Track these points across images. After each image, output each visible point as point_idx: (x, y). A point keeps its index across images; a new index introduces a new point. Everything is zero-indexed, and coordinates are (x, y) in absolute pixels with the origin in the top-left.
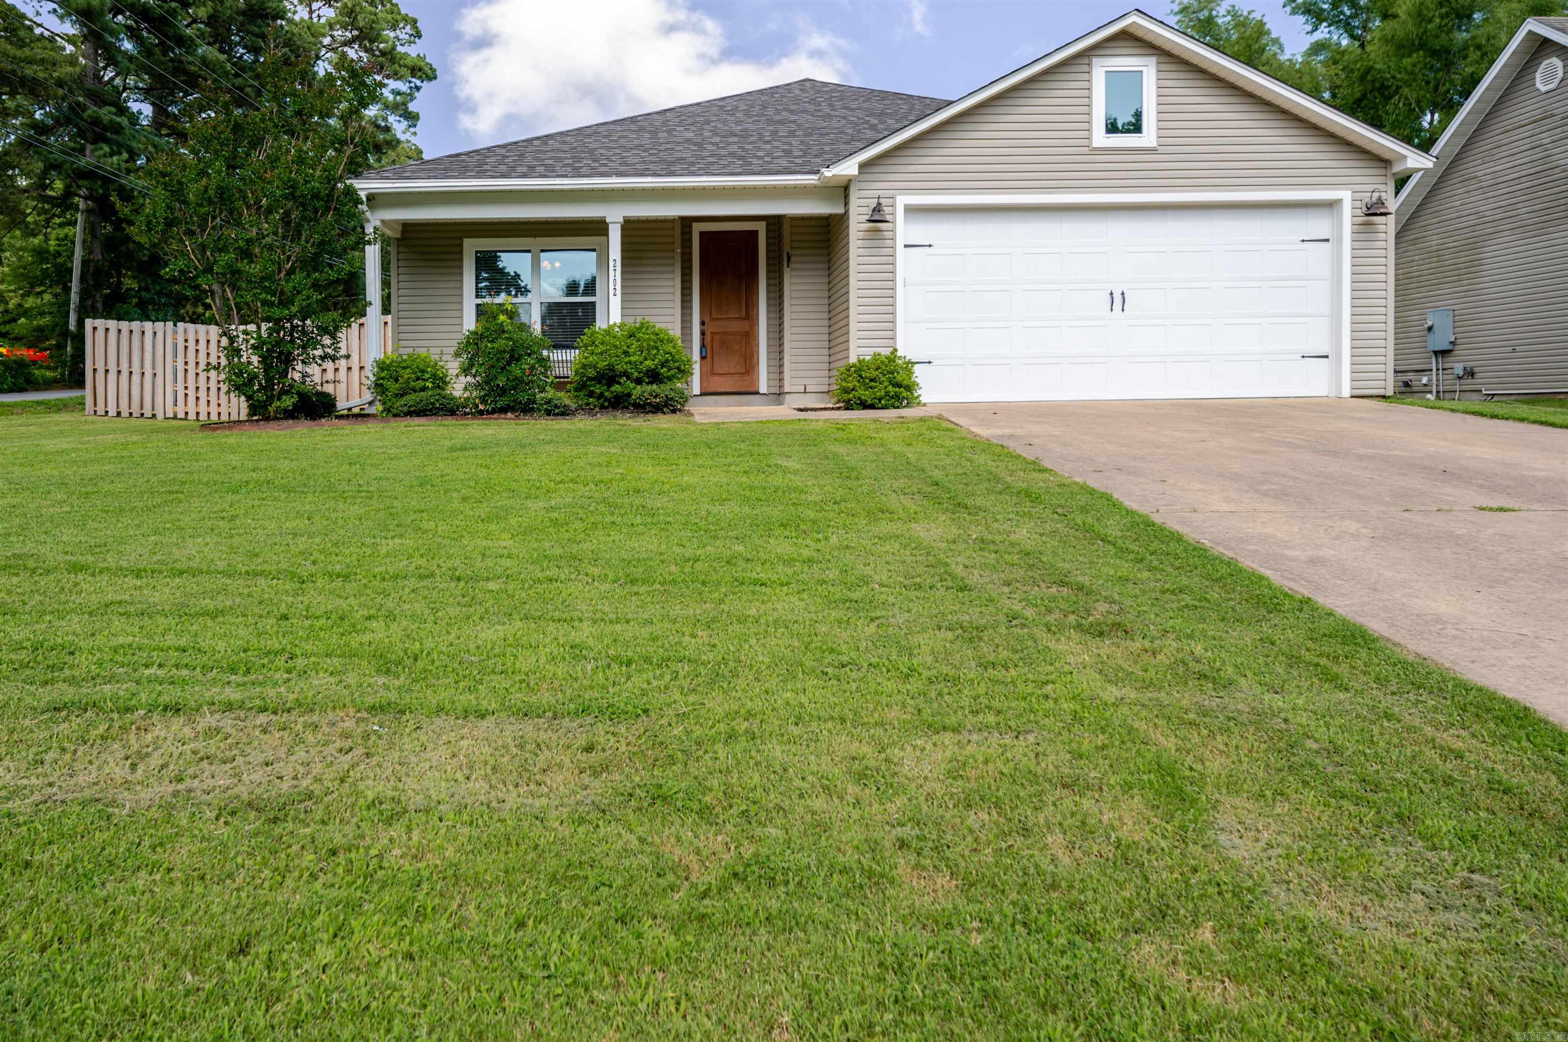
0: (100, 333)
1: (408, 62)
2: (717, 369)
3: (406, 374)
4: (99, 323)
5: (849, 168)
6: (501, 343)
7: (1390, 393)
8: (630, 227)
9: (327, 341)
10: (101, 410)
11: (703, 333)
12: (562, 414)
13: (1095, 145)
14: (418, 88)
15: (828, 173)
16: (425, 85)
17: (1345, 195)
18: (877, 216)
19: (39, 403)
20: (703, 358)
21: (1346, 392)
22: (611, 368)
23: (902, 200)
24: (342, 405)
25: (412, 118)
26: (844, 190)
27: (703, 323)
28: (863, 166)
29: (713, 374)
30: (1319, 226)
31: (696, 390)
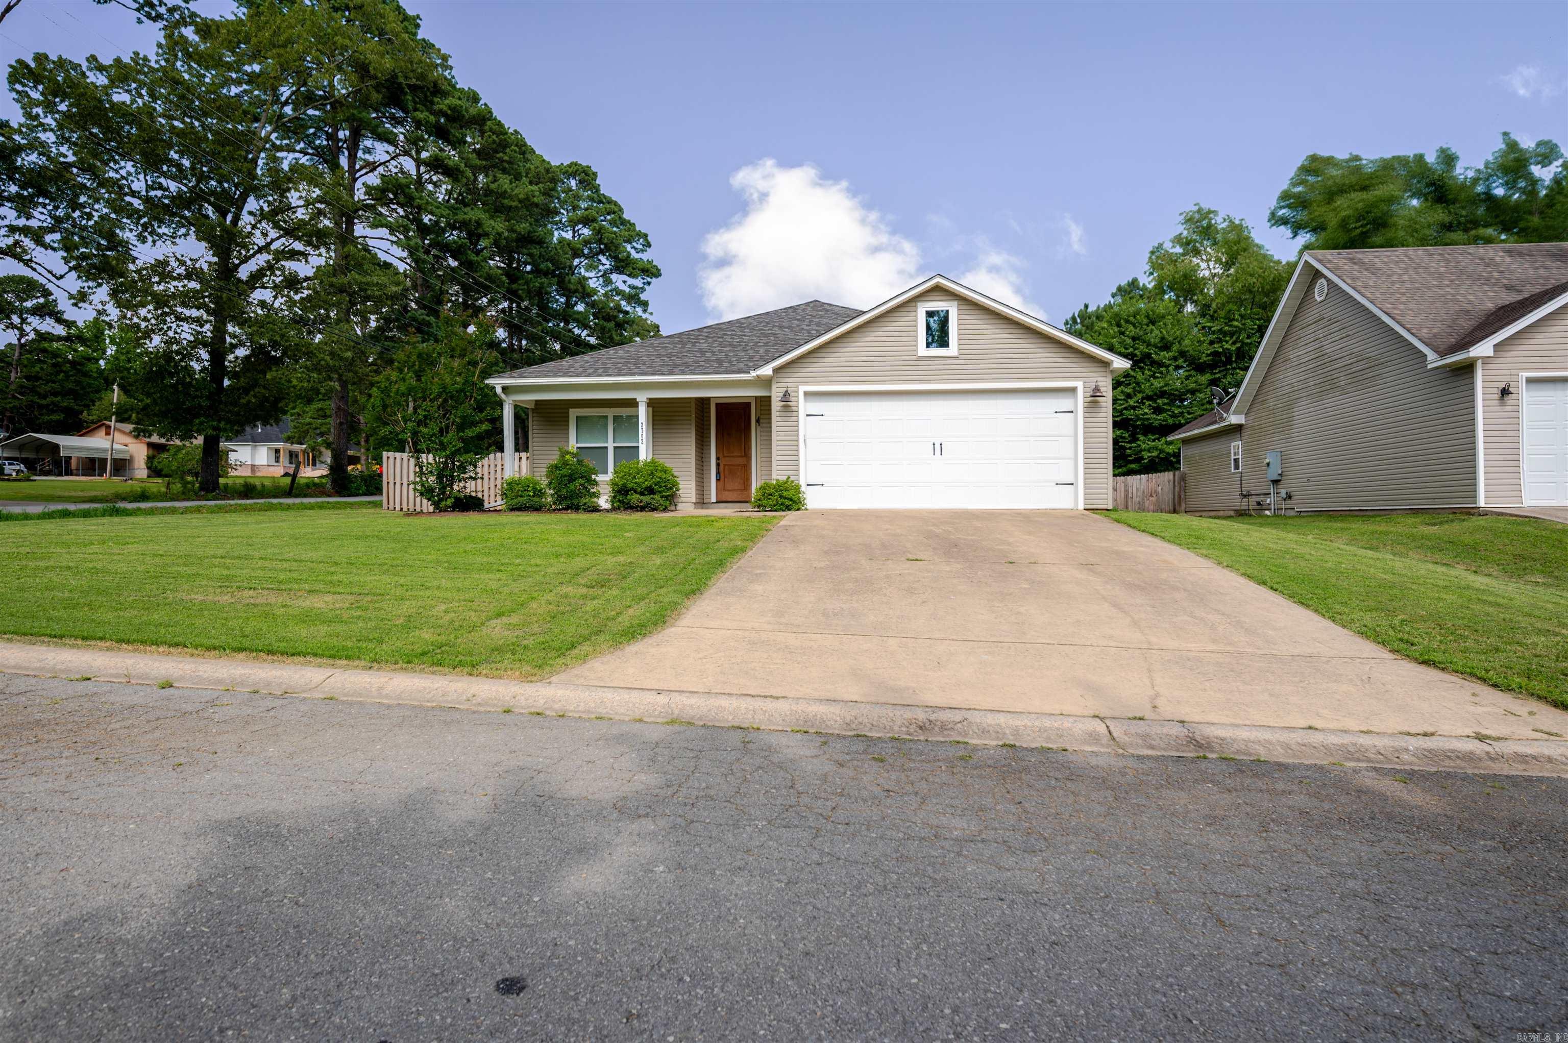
0: (391, 461)
1: (640, 265)
2: (728, 486)
3: (519, 488)
4: (391, 454)
5: (767, 371)
6: (564, 471)
7: (1110, 507)
8: (652, 403)
9: (471, 468)
10: (391, 507)
11: (718, 465)
12: (592, 511)
13: (920, 354)
14: (649, 283)
15: (753, 374)
16: (654, 280)
17: (1079, 384)
18: (786, 397)
19: (369, 502)
20: (718, 480)
21: (1081, 506)
22: (624, 485)
23: (803, 389)
24: (486, 505)
25: (645, 305)
26: (767, 382)
27: (718, 459)
28: (776, 370)
29: (724, 490)
30: (1065, 403)
31: (714, 500)
